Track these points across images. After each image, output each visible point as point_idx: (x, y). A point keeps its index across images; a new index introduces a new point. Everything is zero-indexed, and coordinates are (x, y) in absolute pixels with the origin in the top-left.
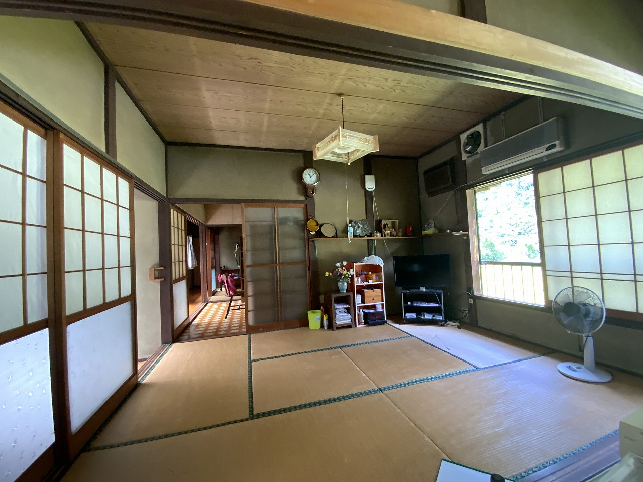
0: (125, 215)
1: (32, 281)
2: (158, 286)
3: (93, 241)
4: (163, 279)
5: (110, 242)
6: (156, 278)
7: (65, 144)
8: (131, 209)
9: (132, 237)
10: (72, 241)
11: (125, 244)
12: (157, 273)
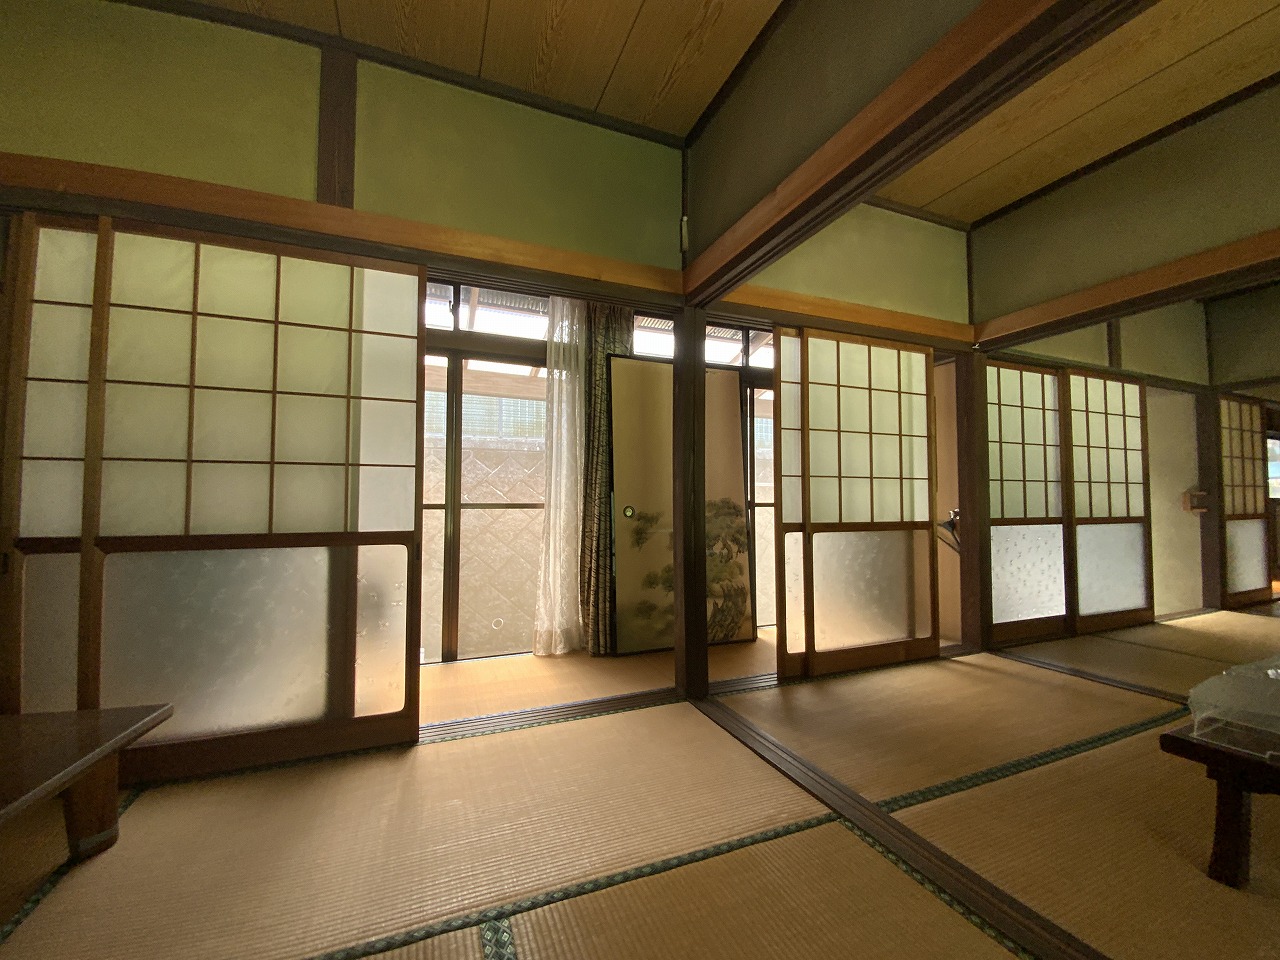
0: (1134, 427)
1: (1051, 486)
2: (1197, 520)
3: (1098, 456)
4: (1204, 510)
5: (1117, 457)
6: (1193, 508)
7: (1074, 374)
8: (1143, 417)
9: (1145, 450)
10: (1079, 455)
11: (1135, 459)
12: (1195, 501)
